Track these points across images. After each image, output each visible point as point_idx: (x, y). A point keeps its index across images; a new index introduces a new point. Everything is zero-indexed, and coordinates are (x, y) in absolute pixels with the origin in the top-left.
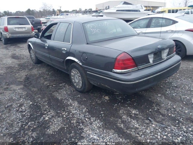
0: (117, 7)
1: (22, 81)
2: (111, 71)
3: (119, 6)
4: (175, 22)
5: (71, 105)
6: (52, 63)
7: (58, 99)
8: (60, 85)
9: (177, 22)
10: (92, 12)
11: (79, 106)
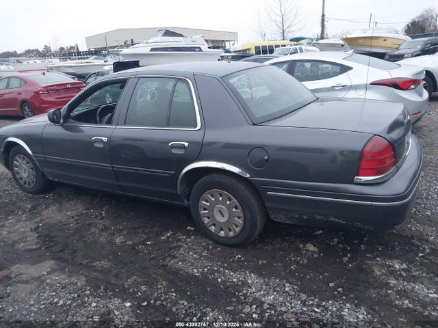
0: (150, 41)
1: (34, 247)
2: (351, 182)
3: (155, 39)
4: (345, 69)
5: (245, 284)
6: (121, 183)
7: (193, 277)
8: (163, 238)
9: (350, 68)
10: (84, 55)
11: (265, 281)
